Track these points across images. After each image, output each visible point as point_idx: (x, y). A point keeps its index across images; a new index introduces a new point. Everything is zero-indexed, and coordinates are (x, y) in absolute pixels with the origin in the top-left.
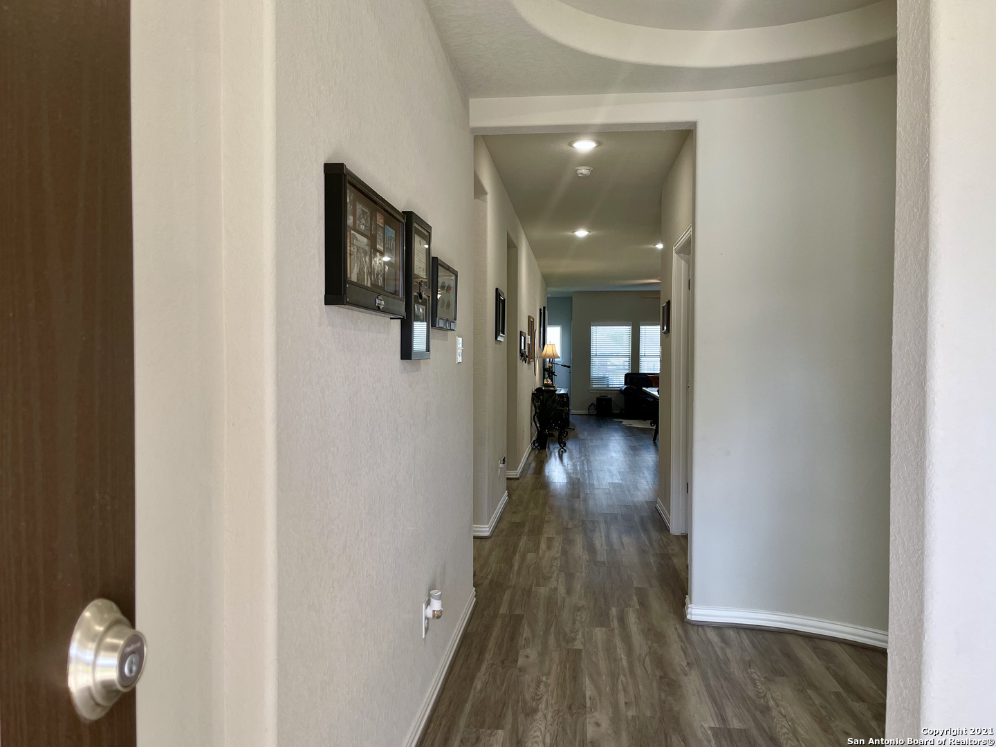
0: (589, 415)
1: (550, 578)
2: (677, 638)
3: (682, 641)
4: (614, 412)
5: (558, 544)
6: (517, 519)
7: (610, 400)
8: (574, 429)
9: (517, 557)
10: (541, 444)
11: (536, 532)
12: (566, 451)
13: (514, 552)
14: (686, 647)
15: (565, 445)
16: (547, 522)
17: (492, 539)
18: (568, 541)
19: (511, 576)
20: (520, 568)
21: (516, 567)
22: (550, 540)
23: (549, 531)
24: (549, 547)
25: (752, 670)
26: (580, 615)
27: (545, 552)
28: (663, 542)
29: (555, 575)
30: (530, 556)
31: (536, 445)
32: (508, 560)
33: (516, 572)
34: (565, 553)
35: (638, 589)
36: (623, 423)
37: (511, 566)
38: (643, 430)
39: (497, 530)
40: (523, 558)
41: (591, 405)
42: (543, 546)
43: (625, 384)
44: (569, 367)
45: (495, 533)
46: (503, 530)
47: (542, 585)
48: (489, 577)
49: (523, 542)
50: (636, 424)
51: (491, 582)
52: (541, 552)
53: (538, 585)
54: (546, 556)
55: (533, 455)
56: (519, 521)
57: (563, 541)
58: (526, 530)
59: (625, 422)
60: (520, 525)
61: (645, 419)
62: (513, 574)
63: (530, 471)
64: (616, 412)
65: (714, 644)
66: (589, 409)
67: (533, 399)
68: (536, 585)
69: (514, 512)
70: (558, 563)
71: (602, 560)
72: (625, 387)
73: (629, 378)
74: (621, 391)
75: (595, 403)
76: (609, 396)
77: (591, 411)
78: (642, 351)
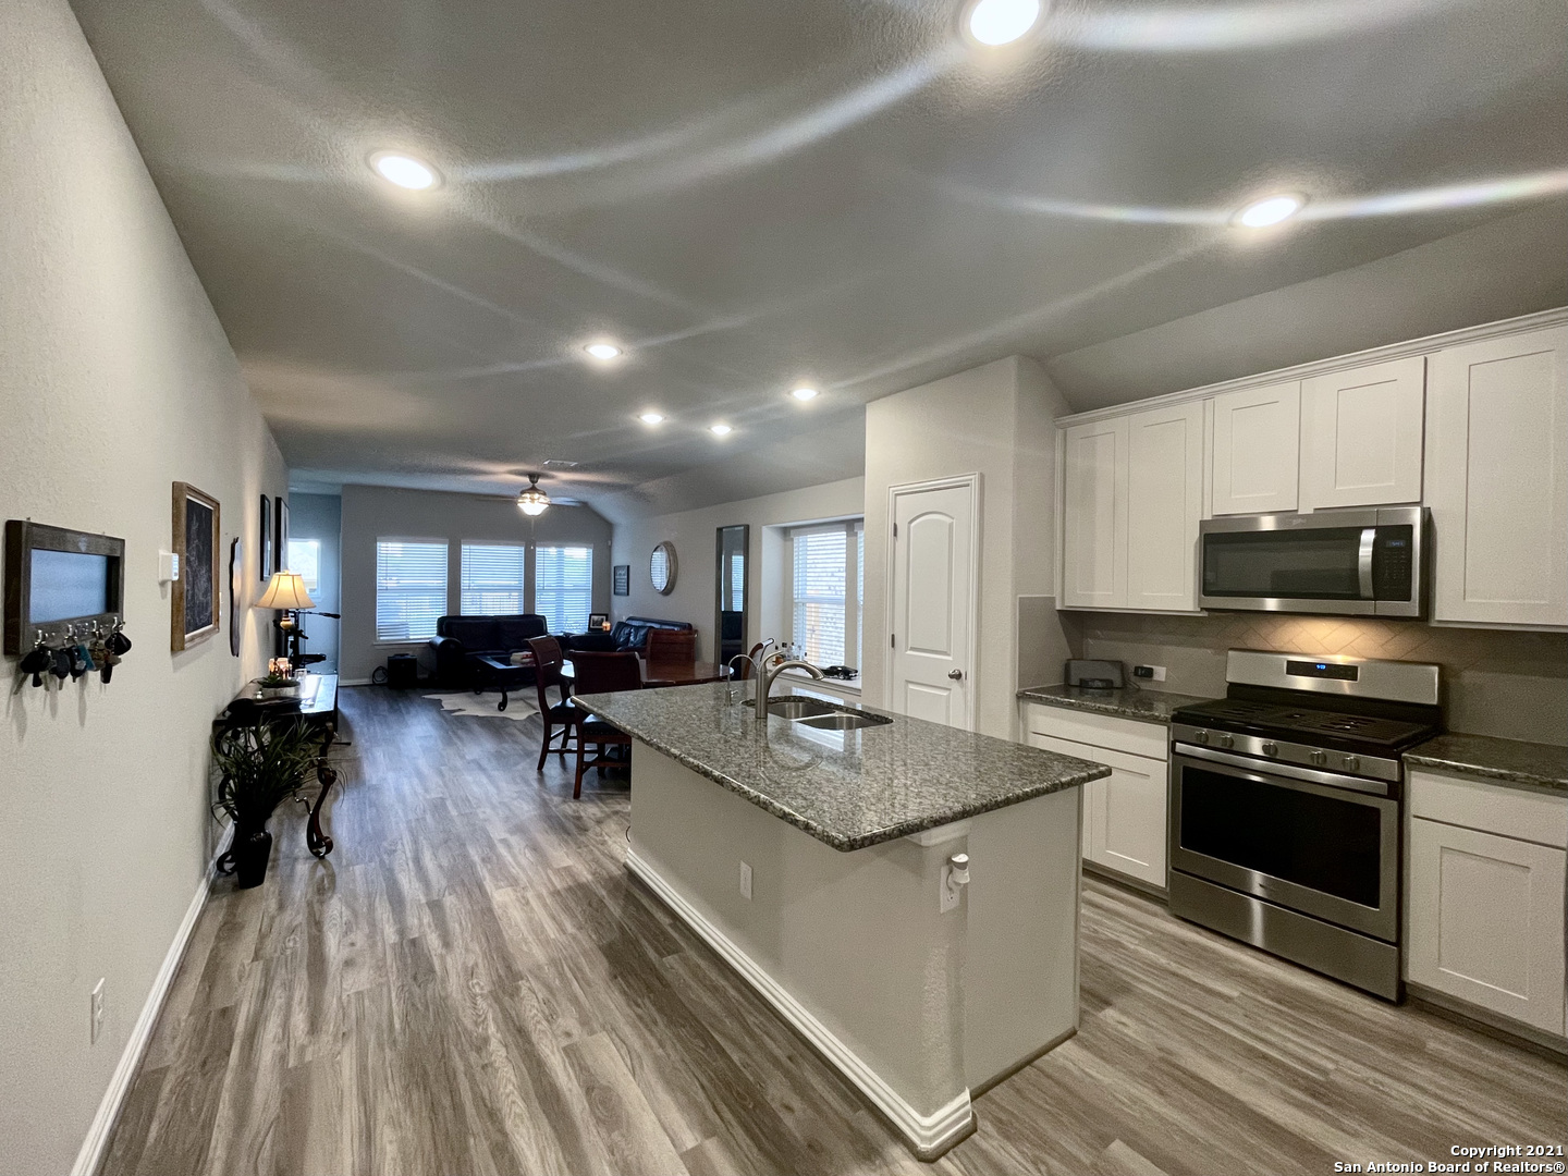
0: (372, 686)
4: (420, 676)
7: (413, 662)
8: (349, 744)
36: (441, 703)
38: (485, 722)
41: (377, 669)
43: (440, 633)
44: (336, 616)
50: (470, 706)
59: (450, 701)
64: (425, 678)
66: (373, 676)
72: (440, 640)
73: (445, 625)
74: (431, 644)
75: (385, 665)
76: (410, 654)
77: (379, 679)
78: (465, 582)
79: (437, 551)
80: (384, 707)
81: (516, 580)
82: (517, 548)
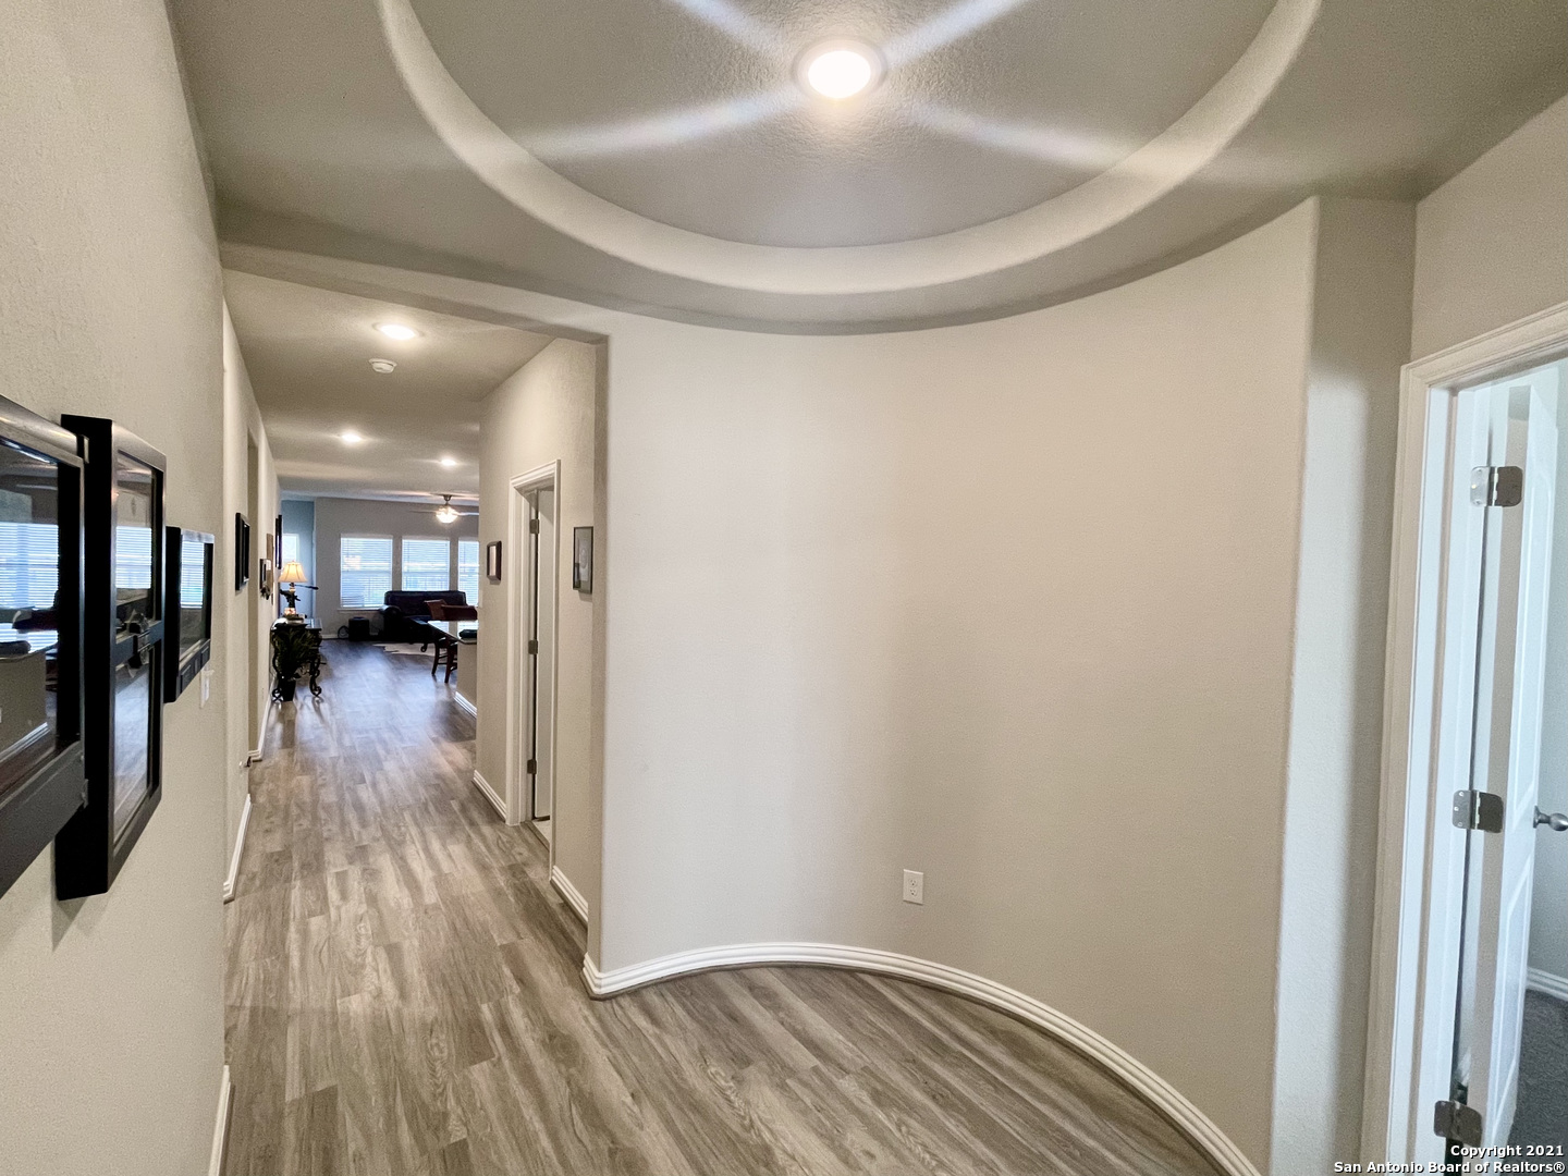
0: (338, 639)
1: (363, 966)
2: (594, 1039)
3: (606, 1046)
4: (371, 634)
5: (355, 885)
6: (275, 844)
7: (367, 623)
9: (293, 935)
10: (285, 690)
11: (314, 866)
12: (323, 701)
13: (285, 923)
14: (615, 1057)
15: (320, 691)
16: (327, 839)
17: (237, 901)
18: (371, 874)
19: (291, 984)
20: (303, 960)
21: (295, 962)
22: (342, 877)
23: (335, 858)
24: (344, 896)
25: (713, 1070)
26: (437, 1045)
27: (338, 908)
28: (503, 843)
29: (369, 959)
30: (316, 923)
31: (277, 695)
32: (275, 946)
33: (297, 972)
34: (372, 900)
35: (503, 947)
36: (387, 649)
37: (286, 960)
38: (413, 658)
39: (243, 878)
40: (305, 934)
41: (342, 628)
42: (333, 895)
43: (387, 603)
44: (315, 588)
45: (240, 888)
46: (254, 876)
47: (352, 989)
48: (248, 1003)
49: (298, 896)
50: (403, 649)
51: (254, 1010)
52: (333, 911)
53: (346, 993)
54: (343, 915)
55: (274, 711)
56: (279, 849)
57: (363, 874)
58: (296, 864)
59: (390, 647)
60: (283, 856)
61: (411, 642)
62: (293, 979)
63: (277, 743)
64: (374, 633)
65: (644, 1032)
66: (339, 632)
67: (272, 638)
68: (342, 997)
69: (267, 831)
70: (366, 928)
71: (433, 901)
72: (386, 607)
73: (391, 597)
74: (380, 611)
75: (347, 625)
76: (365, 617)
77: (342, 635)
78: (405, 568)
79: (386, 544)
80: (346, 650)
81: (445, 565)
82: (445, 542)
